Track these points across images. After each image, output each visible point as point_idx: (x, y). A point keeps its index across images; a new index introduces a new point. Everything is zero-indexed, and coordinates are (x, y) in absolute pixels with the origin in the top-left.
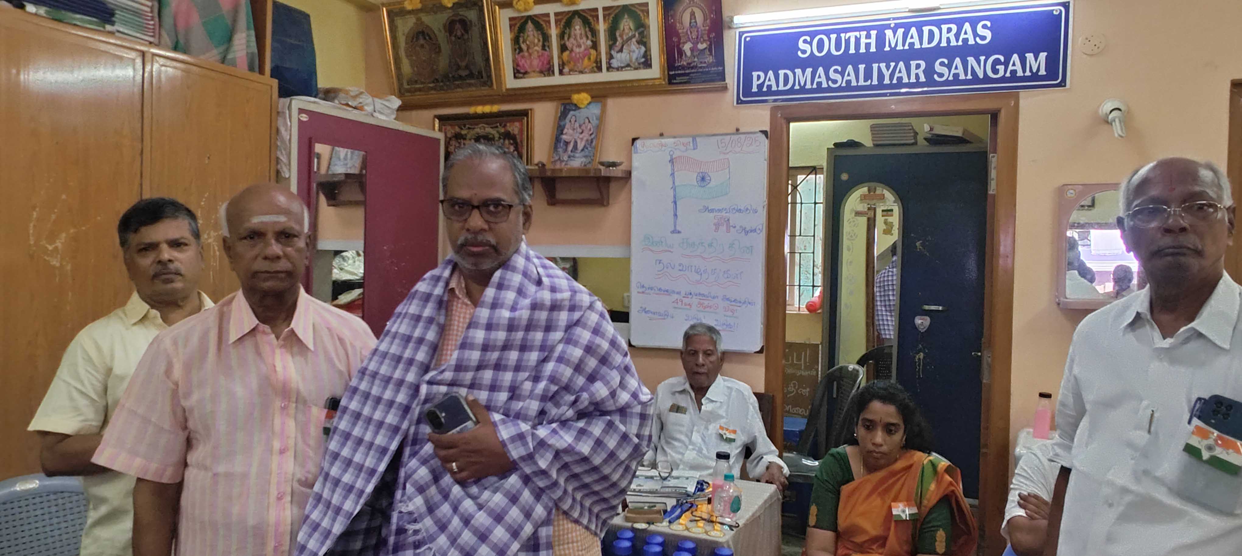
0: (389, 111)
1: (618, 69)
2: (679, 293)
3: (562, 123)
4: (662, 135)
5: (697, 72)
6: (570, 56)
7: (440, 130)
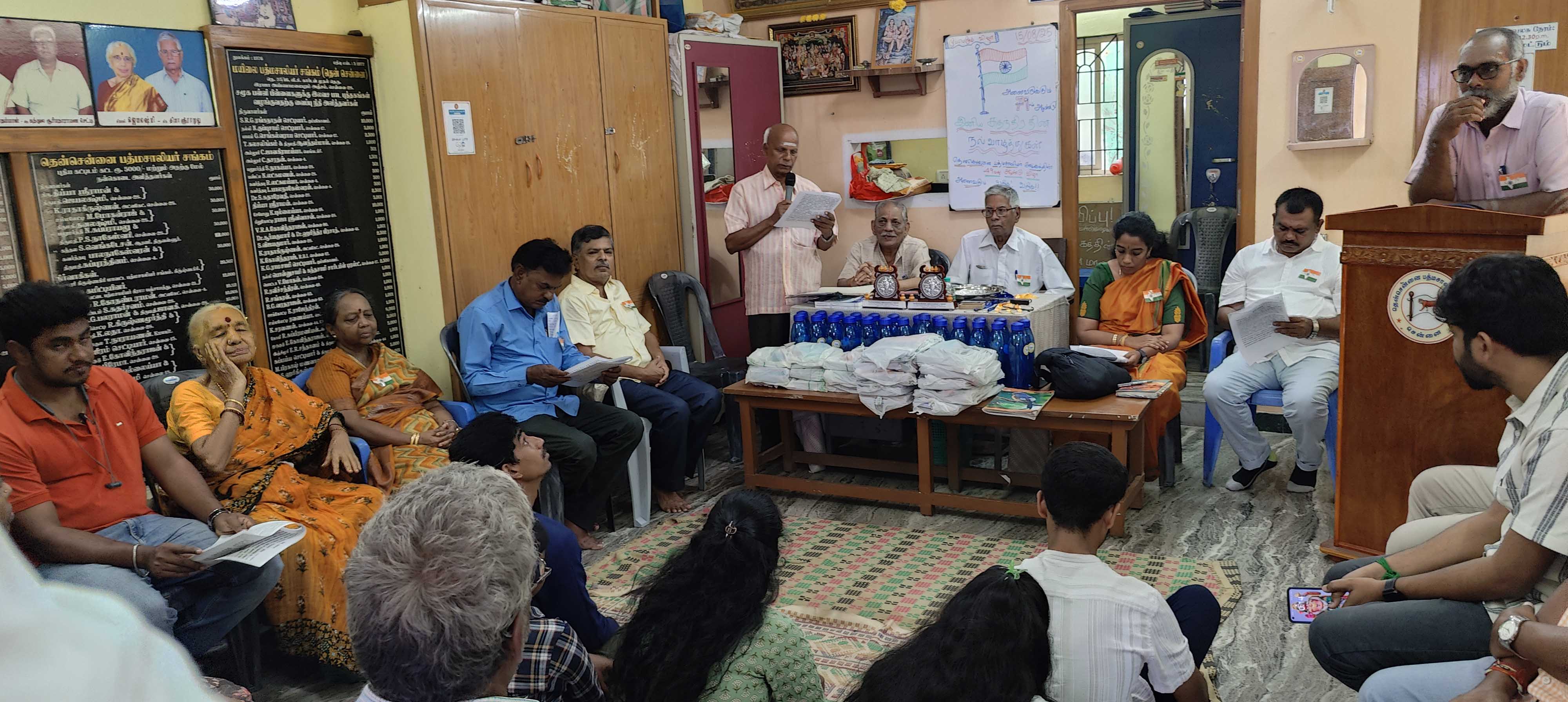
0: (734, 27)
2: (989, 163)
3: (882, 27)
4: (968, 31)
7: (775, 39)
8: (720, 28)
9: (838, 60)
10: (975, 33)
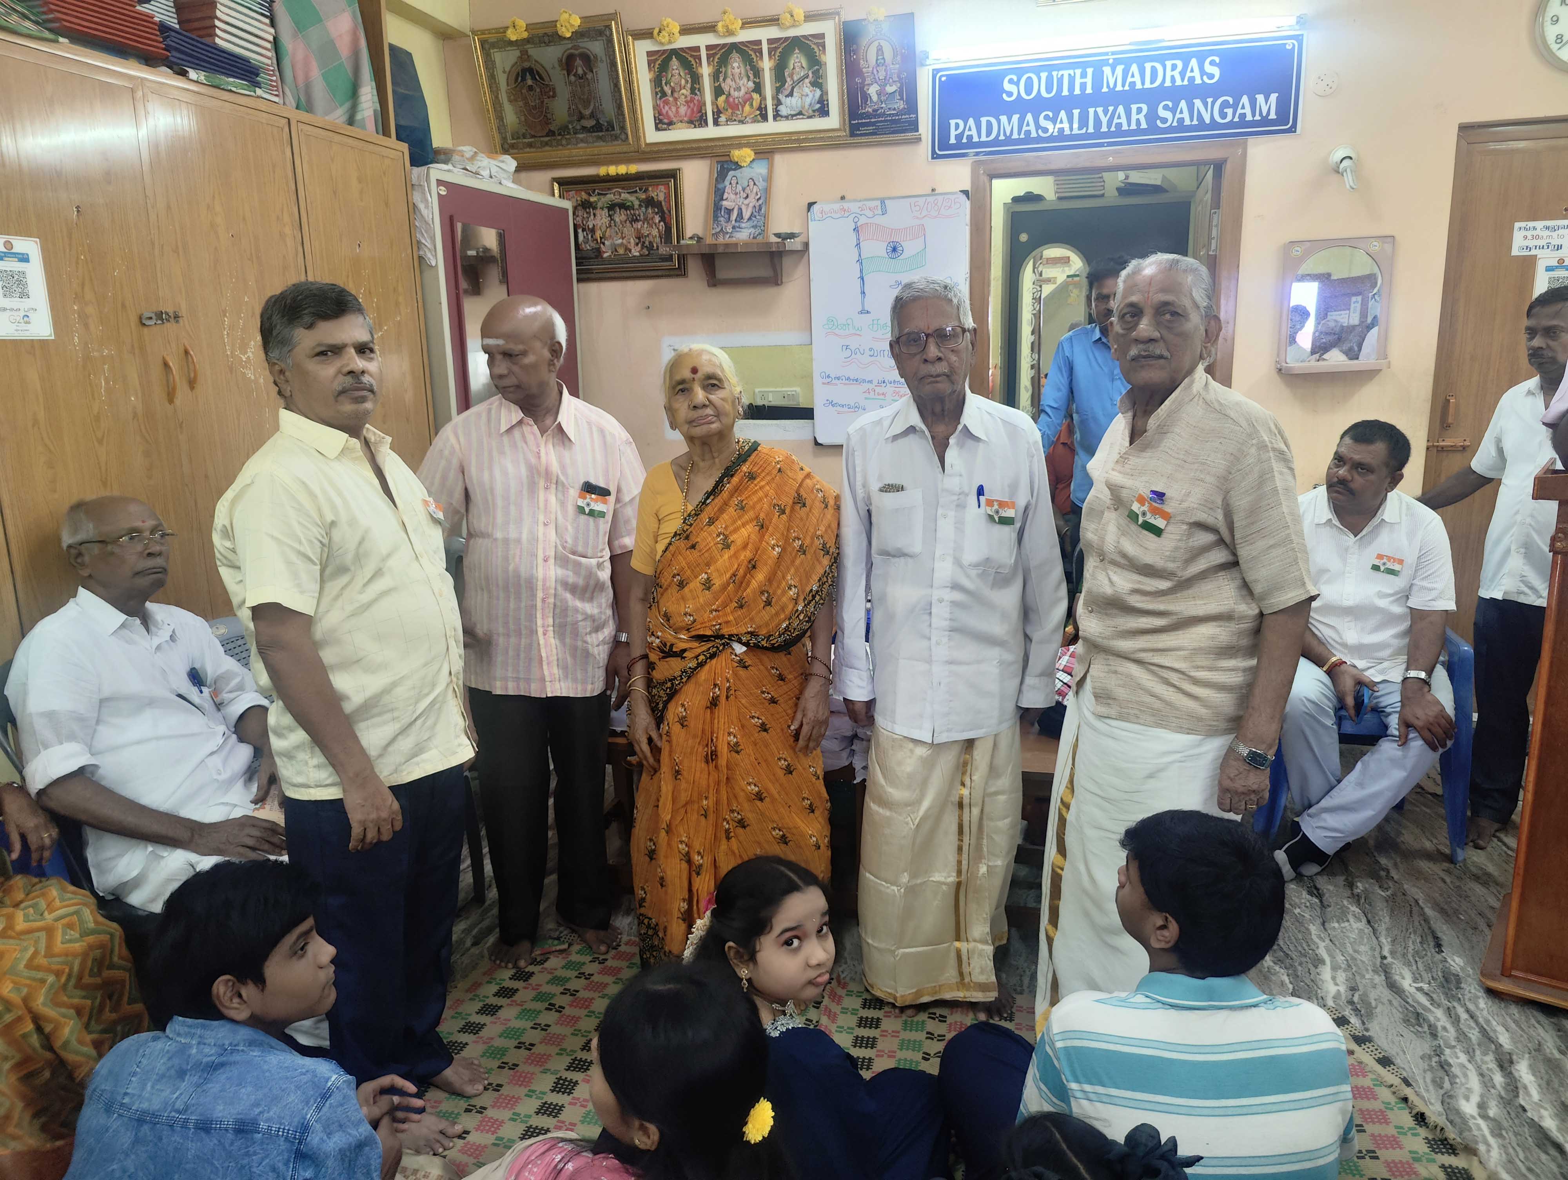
0: (505, 176)
1: (787, 117)
2: (870, 382)
3: (720, 186)
4: (843, 198)
5: (885, 121)
6: (727, 101)
7: (562, 197)
8: (486, 173)
9: (655, 232)
10: (855, 201)
